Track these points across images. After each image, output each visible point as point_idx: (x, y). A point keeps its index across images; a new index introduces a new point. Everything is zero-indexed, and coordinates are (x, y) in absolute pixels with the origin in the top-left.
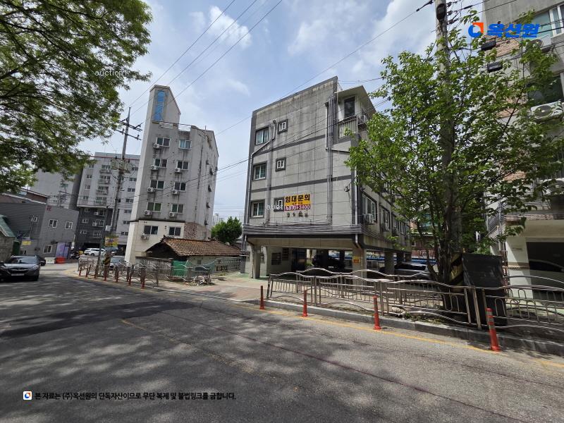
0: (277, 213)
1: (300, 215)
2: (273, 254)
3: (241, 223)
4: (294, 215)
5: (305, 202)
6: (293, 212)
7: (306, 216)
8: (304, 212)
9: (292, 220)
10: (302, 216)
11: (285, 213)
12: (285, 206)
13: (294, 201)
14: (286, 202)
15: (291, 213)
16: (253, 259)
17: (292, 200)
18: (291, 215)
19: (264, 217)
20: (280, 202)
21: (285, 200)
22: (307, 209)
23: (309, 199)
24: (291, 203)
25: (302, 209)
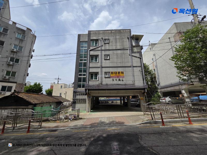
0: (107, 79)
1: (119, 80)
3: (42, 86)
4: (116, 80)
5: (121, 75)
7: (123, 80)
8: (121, 79)
9: (115, 82)
10: (120, 81)
11: (111, 79)
12: (111, 76)
13: (116, 74)
14: (111, 74)
15: (115, 79)
16: (88, 102)
17: (115, 74)
18: (115, 80)
19: (98, 80)
20: (108, 74)
21: (111, 73)
22: (123, 78)
23: (123, 74)
24: (114, 75)
25: (120, 78)
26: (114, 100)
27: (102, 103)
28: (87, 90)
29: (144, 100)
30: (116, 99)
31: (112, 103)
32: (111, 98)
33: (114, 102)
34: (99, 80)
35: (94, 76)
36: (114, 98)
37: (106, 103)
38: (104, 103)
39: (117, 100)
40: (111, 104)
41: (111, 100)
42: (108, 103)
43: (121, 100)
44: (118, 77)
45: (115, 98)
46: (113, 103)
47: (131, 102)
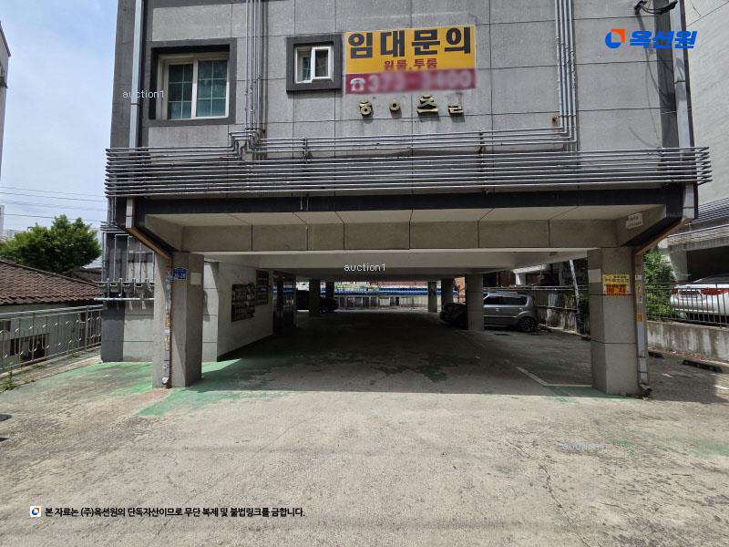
0: (307, 103)
1: (428, 112)
2: (234, 287)
3: (94, 233)
4: (396, 112)
5: (446, 59)
6: (391, 98)
7: (457, 116)
8: (442, 100)
9: (386, 131)
10: (435, 116)
11: (349, 104)
12: (350, 77)
13: (394, 53)
14: (354, 55)
15: (382, 103)
16: (168, 306)
17: (384, 51)
18: (382, 111)
19: (231, 120)
20: (322, 55)
21: (347, 48)
22: (459, 87)
23: (467, 49)
24: (376, 64)
25: (435, 87)
26: (403, 294)
27: (350, 305)
28: (130, 210)
29: (633, 295)
30: (410, 289)
31: (392, 304)
32: (391, 287)
33: (402, 301)
34: (241, 115)
35: (200, 84)
36: (402, 287)
37: (366, 305)
38: (358, 306)
39: (418, 294)
40: (389, 310)
41: (388, 294)
42: (374, 305)
43: (432, 294)
44: (414, 82)
45: (408, 287)
46: (398, 304)
47: (486, 306)
